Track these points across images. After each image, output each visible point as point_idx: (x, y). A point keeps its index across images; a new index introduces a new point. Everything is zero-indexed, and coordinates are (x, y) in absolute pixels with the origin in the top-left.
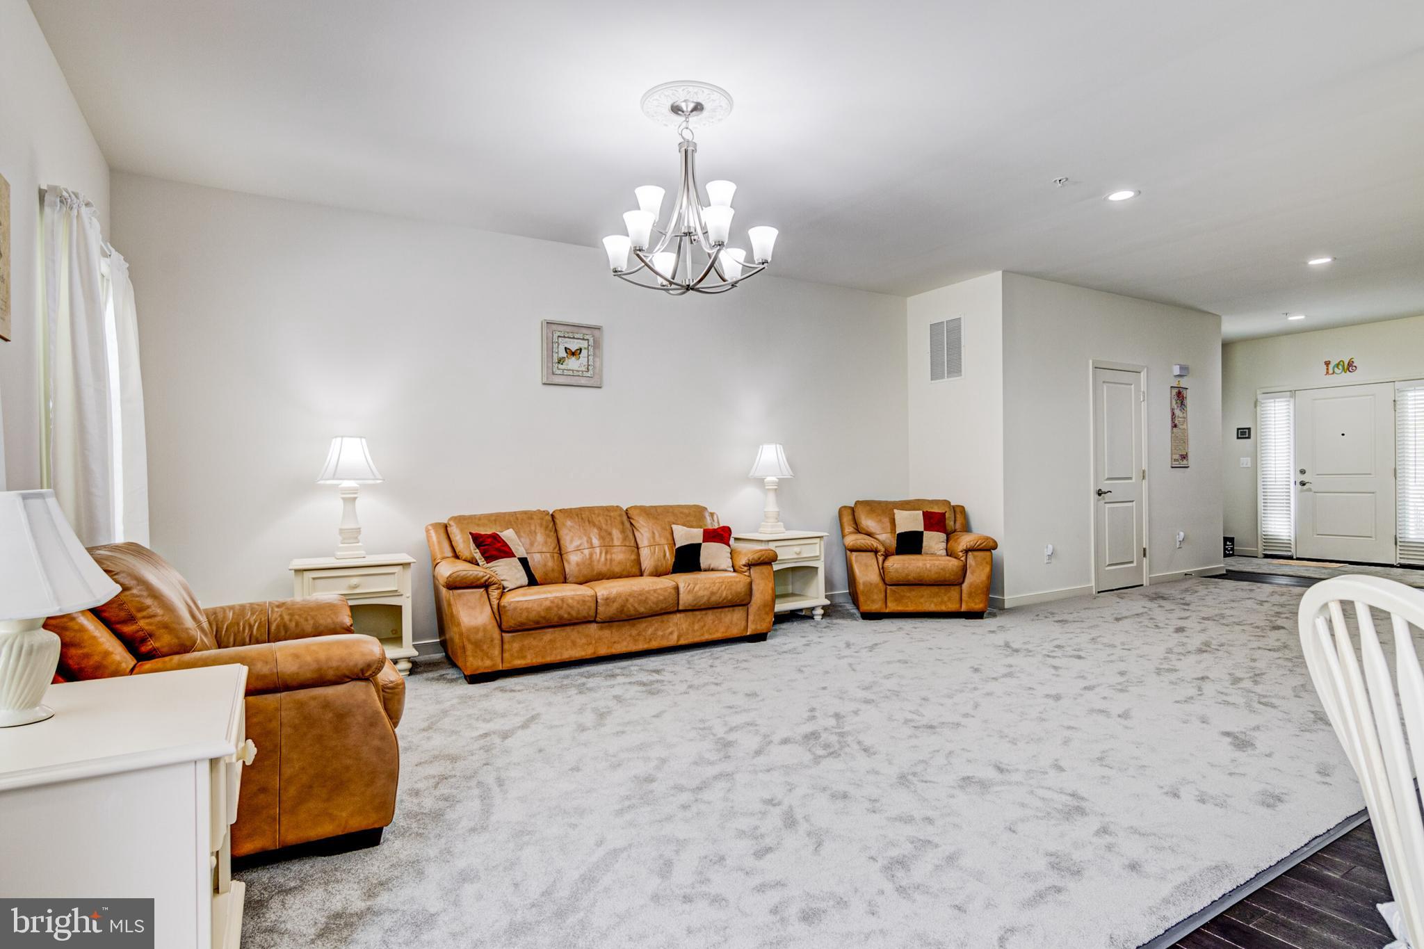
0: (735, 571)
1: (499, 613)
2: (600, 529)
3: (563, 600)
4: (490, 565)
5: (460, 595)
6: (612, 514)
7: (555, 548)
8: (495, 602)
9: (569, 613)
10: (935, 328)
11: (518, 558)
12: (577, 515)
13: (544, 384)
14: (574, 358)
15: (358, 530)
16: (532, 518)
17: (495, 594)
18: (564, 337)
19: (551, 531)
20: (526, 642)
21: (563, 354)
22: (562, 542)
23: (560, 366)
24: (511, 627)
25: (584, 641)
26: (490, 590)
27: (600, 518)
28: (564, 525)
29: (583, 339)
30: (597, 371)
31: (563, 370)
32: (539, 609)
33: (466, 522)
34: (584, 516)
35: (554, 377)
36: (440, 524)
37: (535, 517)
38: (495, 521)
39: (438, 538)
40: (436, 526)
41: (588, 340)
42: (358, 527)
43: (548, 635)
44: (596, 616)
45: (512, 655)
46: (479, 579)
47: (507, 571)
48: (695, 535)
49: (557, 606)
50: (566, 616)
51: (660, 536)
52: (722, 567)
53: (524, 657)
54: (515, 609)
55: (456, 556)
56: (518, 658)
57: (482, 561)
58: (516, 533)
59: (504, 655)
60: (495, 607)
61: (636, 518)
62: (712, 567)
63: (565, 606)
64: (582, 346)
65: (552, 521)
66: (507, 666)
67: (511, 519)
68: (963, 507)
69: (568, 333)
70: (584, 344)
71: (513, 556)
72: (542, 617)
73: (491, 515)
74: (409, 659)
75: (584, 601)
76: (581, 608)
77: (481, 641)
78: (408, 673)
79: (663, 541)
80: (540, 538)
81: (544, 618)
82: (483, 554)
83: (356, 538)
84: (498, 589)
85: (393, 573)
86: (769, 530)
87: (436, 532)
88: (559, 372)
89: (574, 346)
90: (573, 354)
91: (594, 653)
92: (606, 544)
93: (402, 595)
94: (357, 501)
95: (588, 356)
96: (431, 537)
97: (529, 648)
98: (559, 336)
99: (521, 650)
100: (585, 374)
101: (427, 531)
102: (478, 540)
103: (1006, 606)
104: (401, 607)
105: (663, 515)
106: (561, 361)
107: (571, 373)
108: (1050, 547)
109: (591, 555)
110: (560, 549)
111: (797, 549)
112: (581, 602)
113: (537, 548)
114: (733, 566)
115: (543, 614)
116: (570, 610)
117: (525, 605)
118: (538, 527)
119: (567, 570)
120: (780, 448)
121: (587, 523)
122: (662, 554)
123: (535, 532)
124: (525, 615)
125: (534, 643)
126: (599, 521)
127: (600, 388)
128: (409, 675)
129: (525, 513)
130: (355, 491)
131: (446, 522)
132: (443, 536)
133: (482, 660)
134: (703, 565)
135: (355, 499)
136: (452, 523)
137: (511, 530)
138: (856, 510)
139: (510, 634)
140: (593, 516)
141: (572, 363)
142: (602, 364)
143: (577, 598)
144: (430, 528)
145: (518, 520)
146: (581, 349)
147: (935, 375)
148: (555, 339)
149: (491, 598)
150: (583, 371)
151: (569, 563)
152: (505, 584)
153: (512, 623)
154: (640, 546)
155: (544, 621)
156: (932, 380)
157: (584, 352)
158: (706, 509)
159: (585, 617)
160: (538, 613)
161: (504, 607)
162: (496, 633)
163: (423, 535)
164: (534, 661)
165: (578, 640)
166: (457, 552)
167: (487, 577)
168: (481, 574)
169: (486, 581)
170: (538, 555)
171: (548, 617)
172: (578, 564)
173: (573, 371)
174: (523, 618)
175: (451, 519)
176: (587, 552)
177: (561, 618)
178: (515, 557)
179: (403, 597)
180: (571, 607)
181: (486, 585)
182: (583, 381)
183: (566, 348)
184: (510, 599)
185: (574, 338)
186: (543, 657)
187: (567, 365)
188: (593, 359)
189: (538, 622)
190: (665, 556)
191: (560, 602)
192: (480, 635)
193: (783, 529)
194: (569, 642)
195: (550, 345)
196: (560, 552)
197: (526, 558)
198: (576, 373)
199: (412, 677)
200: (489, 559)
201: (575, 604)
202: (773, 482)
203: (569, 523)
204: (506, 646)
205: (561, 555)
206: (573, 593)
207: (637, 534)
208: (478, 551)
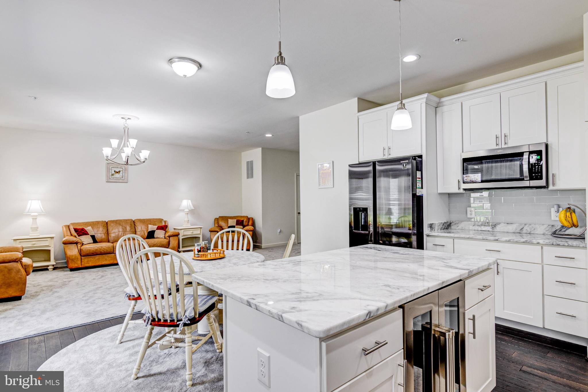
0: (165, 238)
1: (80, 251)
2: (122, 226)
3: (102, 247)
4: (79, 237)
5: (67, 246)
6: (128, 222)
7: (106, 232)
8: (79, 248)
9: (104, 251)
10: (248, 162)
11: (90, 235)
12: (115, 222)
13: (107, 182)
14: (117, 174)
15: (38, 228)
16: (99, 223)
17: (79, 245)
18: (114, 167)
19: (105, 227)
20: (90, 259)
21: (113, 172)
22: (109, 230)
23: (112, 176)
24: (84, 255)
25: (109, 259)
26: (78, 244)
27: (123, 223)
28: (110, 225)
29: (121, 168)
30: (126, 177)
31: (113, 178)
32: (93, 250)
33: (75, 225)
34: (117, 222)
35: (110, 180)
36: (67, 225)
37: (100, 223)
38: (86, 224)
39: (66, 230)
40: (65, 226)
41: (123, 168)
42: (37, 226)
43: (97, 257)
44: (113, 252)
45: (85, 263)
46: (74, 241)
47: (86, 239)
48: (154, 228)
49: (100, 249)
50: (103, 252)
51: (144, 228)
52: (161, 237)
53: (89, 264)
54: (85, 250)
55: (72, 235)
56: (87, 264)
57: (77, 236)
58: (92, 228)
59: (82, 263)
60: (79, 249)
61: (136, 223)
62: (158, 237)
63: (102, 249)
64: (120, 170)
65: (106, 224)
66: (83, 266)
67: (91, 224)
68: (253, 218)
69: (115, 166)
70: (121, 170)
71: (89, 234)
72: (94, 252)
73: (85, 222)
74: (53, 265)
75: (109, 247)
76: (108, 249)
77: (74, 259)
78: (52, 269)
79: (145, 230)
80: (101, 229)
81: (95, 252)
82: (77, 234)
83: (37, 230)
84: (80, 244)
85: (47, 240)
86: (185, 226)
87: (66, 228)
88: (112, 178)
89: (117, 170)
90: (117, 172)
91: (113, 262)
92: (124, 231)
93: (50, 247)
94: (37, 219)
95: (123, 173)
96: (64, 229)
97: (90, 261)
98: (112, 167)
99: (88, 261)
100: (121, 179)
101: (63, 227)
102: (76, 230)
103: (262, 248)
104: (50, 250)
105: (146, 222)
106: (112, 175)
107: (116, 178)
108: (279, 230)
109: (118, 234)
110: (108, 232)
111: (191, 232)
112: (108, 248)
113: (99, 232)
114: (165, 237)
115: (95, 251)
116: (104, 250)
117: (89, 249)
118: (100, 226)
119: (110, 239)
120: (190, 201)
121: (118, 224)
122: (144, 234)
123: (99, 227)
124: (88, 251)
125: (92, 259)
126: (123, 224)
127: (127, 183)
128: (53, 270)
129: (97, 222)
130: (36, 216)
131: (69, 225)
132: (68, 229)
133: (74, 264)
134: (155, 237)
135: (36, 218)
136: (71, 225)
137: (90, 227)
138: (219, 219)
139: (84, 257)
140: (121, 222)
141: (117, 175)
142: (128, 175)
143: (107, 246)
144: (64, 226)
145: (94, 224)
146: (120, 171)
147: (248, 177)
148: (111, 168)
149: (78, 247)
150: (120, 178)
151: (110, 236)
152: (84, 243)
153: (84, 254)
154: (137, 231)
155: (95, 253)
156: (247, 178)
157: (121, 172)
158: (163, 220)
159: (109, 252)
160: (93, 251)
161: (82, 249)
162: (79, 257)
163: (62, 229)
164: (92, 264)
165: (107, 259)
166: (72, 233)
167: (76, 241)
168: (75, 240)
169: (76, 242)
170: (99, 234)
171: (96, 252)
172: (114, 237)
173: (117, 178)
174: (88, 252)
175: (71, 224)
176: (117, 233)
177: (101, 252)
178: (89, 235)
179: (51, 247)
180: (105, 249)
181: (76, 243)
182: (121, 181)
183: (114, 171)
184: (84, 247)
185: (117, 168)
186: (95, 263)
187: (115, 176)
188: (125, 174)
189: (93, 253)
190: (145, 234)
191: (101, 248)
192: (73, 257)
193: (190, 226)
194: (104, 259)
195: (108, 170)
196: (108, 233)
197: (94, 235)
198: (118, 178)
199: (54, 271)
200: (79, 236)
201: (106, 248)
202: (187, 211)
203: (112, 224)
204: (82, 260)
205: (108, 234)
206: (105, 245)
207: (136, 227)
208: (76, 233)
